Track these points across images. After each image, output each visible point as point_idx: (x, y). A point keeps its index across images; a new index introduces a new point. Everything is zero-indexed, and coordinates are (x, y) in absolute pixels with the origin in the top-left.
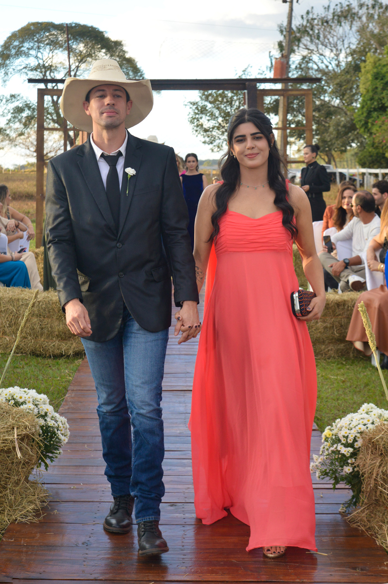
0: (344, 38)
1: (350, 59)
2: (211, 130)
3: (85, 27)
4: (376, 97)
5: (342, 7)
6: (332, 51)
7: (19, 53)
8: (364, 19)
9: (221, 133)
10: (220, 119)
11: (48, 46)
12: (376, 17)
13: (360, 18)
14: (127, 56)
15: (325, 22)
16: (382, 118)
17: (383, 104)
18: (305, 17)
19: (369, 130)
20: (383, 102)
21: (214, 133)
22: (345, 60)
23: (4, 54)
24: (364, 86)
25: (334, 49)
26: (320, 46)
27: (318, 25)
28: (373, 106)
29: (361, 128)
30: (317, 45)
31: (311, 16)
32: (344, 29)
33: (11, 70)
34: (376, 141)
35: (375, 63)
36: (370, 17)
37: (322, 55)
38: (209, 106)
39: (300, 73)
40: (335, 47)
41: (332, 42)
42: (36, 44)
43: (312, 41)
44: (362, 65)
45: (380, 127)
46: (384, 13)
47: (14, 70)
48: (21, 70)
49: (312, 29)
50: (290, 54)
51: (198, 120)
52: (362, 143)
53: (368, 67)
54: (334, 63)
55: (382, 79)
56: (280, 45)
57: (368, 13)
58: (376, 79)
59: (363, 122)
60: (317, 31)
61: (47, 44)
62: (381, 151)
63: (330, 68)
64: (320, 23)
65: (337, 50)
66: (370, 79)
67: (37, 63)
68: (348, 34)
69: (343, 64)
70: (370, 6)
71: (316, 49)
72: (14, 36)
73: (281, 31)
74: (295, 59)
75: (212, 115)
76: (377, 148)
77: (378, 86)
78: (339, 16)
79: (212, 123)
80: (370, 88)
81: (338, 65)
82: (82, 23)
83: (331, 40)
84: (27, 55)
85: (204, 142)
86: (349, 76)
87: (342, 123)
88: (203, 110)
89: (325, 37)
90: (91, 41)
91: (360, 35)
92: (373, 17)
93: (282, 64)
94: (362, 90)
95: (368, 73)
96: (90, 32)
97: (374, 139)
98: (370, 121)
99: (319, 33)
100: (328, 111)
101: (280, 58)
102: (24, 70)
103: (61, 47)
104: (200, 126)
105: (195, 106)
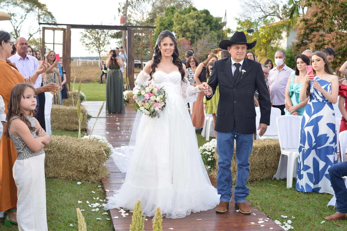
0: (146, 8)
1: (148, 17)
2: (89, 44)
9: (93, 46)
10: (93, 40)
11: (12, 5)
14: (48, 11)
21: (90, 46)
25: (141, 12)
26: (135, 10)
30: (134, 10)
32: (145, 4)
35: (160, 19)
37: (136, 14)
38: (88, 34)
41: (141, 9)
42: (7, 4)
43: (132, 8)
44: (155, 19)
49: (132, 3)
51: (83, 40)
53: (157, 20)
54: (141, 18)
55: (163, 26)
58: (161, 25)
60: (134, 4)
61: (12, 4)
63: (140, 20)
65: (143, 12)
66: (159, 25)
68: (148, 6)
69: (145, 18)
71: (134, 12)
75: (89, 38)
77: (162, 28)
79: (90, 41)
80: (159, 29)
81: (143, 19)
83: (140, 8)
85: (86, 50)
86: (148, 24)
87: (145, 43)
88: (86, 36)
89: (138, 7)
90: (32, 4)
91: (153, 7)
93: (124, 18)
95: (157, 23)
101: (123, 16)
103: (18, 5)
104: (84, 43)
105: (82, 34)
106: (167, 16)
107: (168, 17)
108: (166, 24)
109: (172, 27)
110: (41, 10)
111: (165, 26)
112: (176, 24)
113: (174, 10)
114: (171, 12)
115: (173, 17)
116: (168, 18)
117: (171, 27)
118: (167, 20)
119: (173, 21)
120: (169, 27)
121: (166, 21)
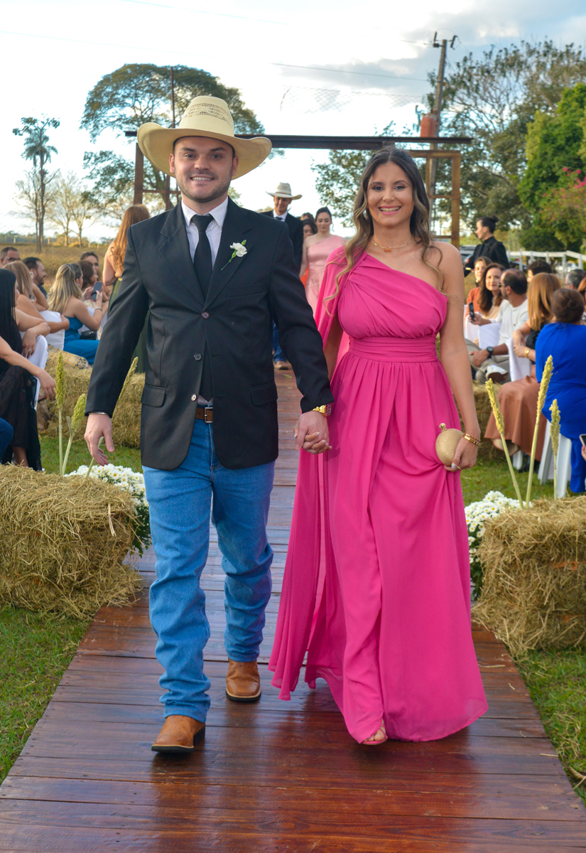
0: (509, 92)
1: (515, 117)
2: (343, 200)
3: (193, 71)
4: (545, 164)
5: (507, 54)
6: (493, 107)
7: (111, 103)
8: (534, 69)
11: (148, 94)
12: (549, 66)
13: (528, 67)
14: (244, 108)
15: (485, 71)
16: (552, 190)
17: (553, 174)
18: (461, 64)
19: (535, 205)
20: (554, 170)
21: (347, 204)
22: (509, 118)
23: (93, 102)
24: (531, 151)
25: (496, 105)
26: (479, 101)
28: (541, 176)
29: (525, 201)
30: (475, 99)
31: (468, 64)
32: (509, 81)
33: (102, 122)
34: (544, 217)
35: (545, 123)
36: (541, 66)
37: (481, 112)
38: (342, 170)
39: (453, 133)
40: (497, 102)
41: (494, 96)
42: (134, 91)
43: (469, 95)
44: (529, 125)
45: (549, 201)
46: (558, 62)
47: (105, 122)
48: (114, 122)
49: (469, 80)
50: (442, 110)
51: (328, 188)
52: (527, 220)
53: (535, 128)
54: (496, 121)
55: (553, 143)
56: (430, 98)
57: (539, 62)
58: (546, 142)
59: (528, 195)
60: (475, 83)
61: (147, 91)
62: (549, 230)
63: (491, 127)
64: (480, 73)
65: (500, 106)
66: (539, 141)
67: (133, 115)
68: (514, 87)
69: (506, 123)
70: (541, 53)
71: (473, 104)
72: (106, 80)
73: (433, 82)
74: (448, 116)
75: (345, 181)
76: (543, 226)
77: (547, 150)
78: (503, 64)
79: (345, 192)
80: (538, 154)
81: (500, 124)
82: (190, 66)
83: (493, 93)
84: (122, 104)
86: (513, 138)
87: (503, 196)
88: (335, 176)
89: (486, 89)
91: (529, 89)
92: (545, 67)
93: (431, 121)
94: (528, 155)
95: (536, 134)
96: (199, 77)
97: (541, 215)
98: (537, 193)
99: (478, 85)
100: (487, 180)
101: (429, 114)
102: (117, 123)
103: (164, 95)
104: (330, 195)
105: (325, 171)
106: (566, 113)
107: (567, 116)
108: (559, 138)
109: (579, 146)
111: (558, 144)
114: (577, 100)
115: (583, 116)
116: (566, 121)
117: (574, 145)
118: (563, 125)
119: (581, 129)
120: (570, 146)
121: (560, 128)
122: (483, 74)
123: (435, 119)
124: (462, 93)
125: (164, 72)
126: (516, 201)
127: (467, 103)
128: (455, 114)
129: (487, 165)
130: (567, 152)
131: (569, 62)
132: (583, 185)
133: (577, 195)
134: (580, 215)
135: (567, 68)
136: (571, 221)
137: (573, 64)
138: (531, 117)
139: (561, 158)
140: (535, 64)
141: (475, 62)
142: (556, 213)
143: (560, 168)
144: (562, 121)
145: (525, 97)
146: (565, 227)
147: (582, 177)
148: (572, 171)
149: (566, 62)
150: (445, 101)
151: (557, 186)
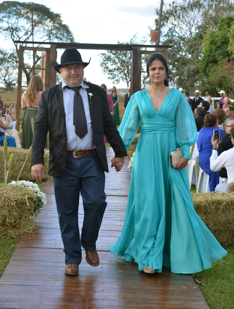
0: (194, 19)
1: (197, 31)
2: (113, 70)
3: (38, 5)
4: (212, 55)
6: (187, 25)
8: (207, 7)
9: (119, 73)
10: (119, 65)
11: (15, 16)
12: (214, 6)
13: (204, 7)
14: (63, 23)
15: (183, 8)
16: (215, 67)
17: (215, 59)
18: (171, 5)
19: (206, 74)
20: (215, 58)
21: (115, 73)
22: (195, 32)
24: (205, 48)
25: (188, 25)
26: (180, 23)
27: (179, 10)
28: (209, 60)
29: (202, 73)
30: (178, 21)
31: (175, 4)
32: (194, 13)
34: (211, 80)
35: (211, 34)
36: (210, 6)
37: (181, 28)
38: (113, 56)
39: (168, 38)
40: (189, 23)
41: (188, 20)
42: (8, 14)
43: (175, 19)
44: (204, 35)
45: (213, 72)
46: (218, 4)
49: (175, 13)
50: (162, 26)
51: (105, 65)
52: (203, 81)
53: (207, 37)
54: (188, 33)
55: (215, 44)
56: (156, 21)
58: (212, 44)
59: (203, 69)
60: (178, 14)
61: (15, 15)
62: (213, 86)
63: (186, 36)
64: (181, 9)
65: (190, 25)
66: (208, 43)
67: (8, 26)
68: (197, 16)
69: (193, 34)
71: (177, 24)
73: (157, 13)
74: (165, 30)
75: (114, 61)
76: (211, 85)
77: (212, 48)
78: (191, 6)
79: (114, 67)
80: (208, 50)
81: (191, 33)
83: (187, 19)
84: (2, 21)
85: (109, 78)
86: (196, 42)
87: (191, 70)
88: (109, 59)
89: (183, 17)
90: (41, 14)
91: (204, 17)
92: (212, 7)
93: (156, 33)
94: (203, 50)
95: (207, 40)
96: (40, 8)
97: (209, 79)
98: (207, 68)
99: (180, 15)
100: (184, 62)
101: (155, 30)
103: (23, 16)
104: (106, 68)
105: (104, 56)
106: (221, 30)
107: (222, 32)
108: (218, 42)
109: (228, 46)
110: (54, 23)
111: (218, 45)
112: (233, 41)
113: (231, 22)
114: (227, 24)
115: (229, 31)
116: (221, 34)
117: (225, 46)
118: (220, 36)
119: (229, 38)
120: (223, 46)
121: (219, 37)
122: (182, 10)
123: (158, 33)
124: (172, 19)
125: (23, 5)
126: (198, 72)
127: (174, 24)
128: (168, 29)
129: (184, 54)
130: (222, 49)
131: (224, 5)
132: (229, 65)
133: (226, 70)
134: (228, 79)
135: (223, 8)
136: (224, 82)
137: (225, 5)
138: (205, 31)
139: (219, 52)
140: (207, 5)
141: (178, 4)
142: (216, 78)
143: (219, 57)
144: (219, 34)
145: (203, 21)
146: (221, 85)
147: (229, 61)
148: (224, 58)
149: (222, 5)
150: (163, 23)
151: (217, 65)
